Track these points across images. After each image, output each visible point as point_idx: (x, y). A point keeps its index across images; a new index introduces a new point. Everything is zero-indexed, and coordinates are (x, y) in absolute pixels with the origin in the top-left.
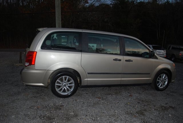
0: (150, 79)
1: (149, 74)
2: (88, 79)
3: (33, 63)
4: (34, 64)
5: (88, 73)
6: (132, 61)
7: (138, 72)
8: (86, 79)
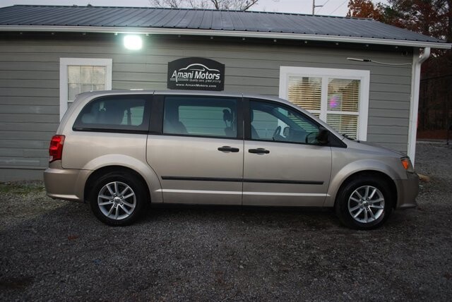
0: (326, 196)
1: (321, 183)
2: (164, 190)
4: (61, 159)
6: (268, 152)
8: (160, 190)
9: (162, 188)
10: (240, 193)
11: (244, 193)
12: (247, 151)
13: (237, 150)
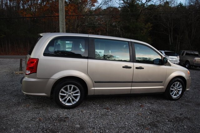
2: (95, 88)
5: (95, 82)
8: (93, 88)
9: (94, 88)
10: (130, 88)
11: (132, 88)
12: (135, 68)
13: (130, 68)
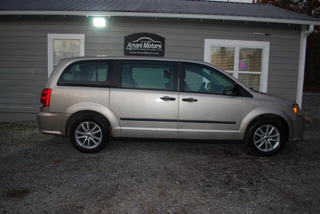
0: (238, 133)
1: (234, 123)
3: (47, 104)
4: (49, 106)
7: (210, 119)
